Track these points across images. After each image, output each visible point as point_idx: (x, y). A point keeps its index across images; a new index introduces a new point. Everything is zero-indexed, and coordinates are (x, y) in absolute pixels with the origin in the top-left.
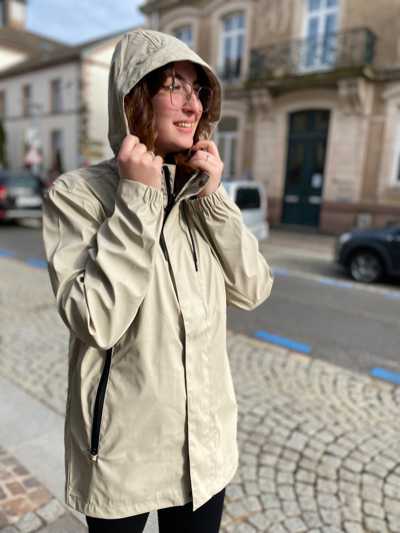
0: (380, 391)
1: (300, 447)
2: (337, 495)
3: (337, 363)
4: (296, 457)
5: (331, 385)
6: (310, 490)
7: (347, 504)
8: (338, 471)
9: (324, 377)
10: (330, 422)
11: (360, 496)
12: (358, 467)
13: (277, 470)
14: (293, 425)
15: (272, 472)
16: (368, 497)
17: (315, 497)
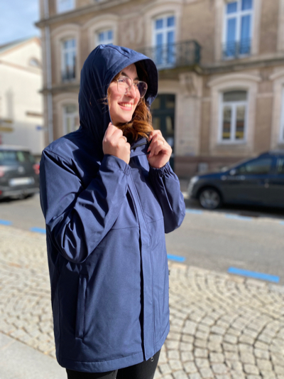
0: (237, 283)
1: (193, 332)
2: (225, 363)
3: (205, 267)
4: (191, 340)
5: (204, 283)
6: (206, 363)
7: (232, 368)
8: (222, 345)
9: (198, 278)
10: (210, 310)
11: (240, 361)
12: (234, 340)
13: (180, 351)
14: (184, 316)
15: (177, 353)
16: (246, 361)
17: (211, 367)
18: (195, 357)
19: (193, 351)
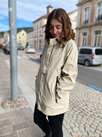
1: (84, 109)
2: (87, 119)
7: (89, 121)
8: (91, 115)
10: (96, 106)
11: (93, 121)
13: (76, 111)
17: (82, 118)
18: (79, 114)
19: (80, 113)
